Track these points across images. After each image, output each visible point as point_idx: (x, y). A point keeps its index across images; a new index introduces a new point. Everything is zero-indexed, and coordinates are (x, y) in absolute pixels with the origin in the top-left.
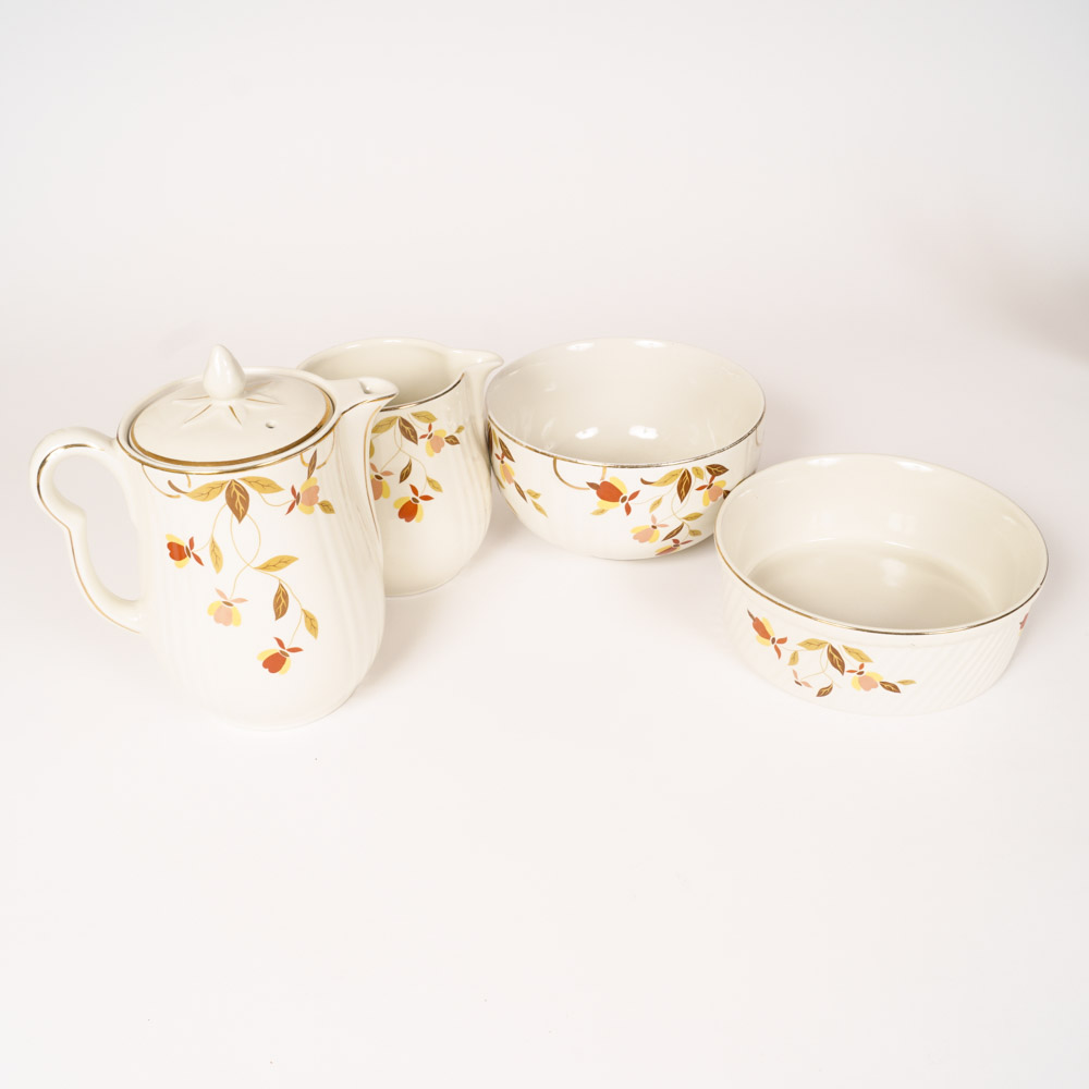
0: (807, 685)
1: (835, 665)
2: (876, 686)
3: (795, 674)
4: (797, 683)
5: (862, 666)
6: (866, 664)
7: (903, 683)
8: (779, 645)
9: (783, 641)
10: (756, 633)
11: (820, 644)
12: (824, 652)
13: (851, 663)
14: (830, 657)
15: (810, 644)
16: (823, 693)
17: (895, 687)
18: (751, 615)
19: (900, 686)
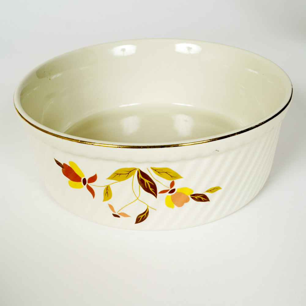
0: (125, 215)
1: (147, 190)
2: (187, 200)
3: (111, 207)
4: (115, 216)
5: (172, 184)
6: (176, 181)
7: (210, 191)
8: (90, 184)
9: (93, 179)
10: (67, 179)
11: (129, 172)
12: (134, 179)
13: (162, 183)
14: (141, 182)
15: (120, 175)
16: (141, 219)
17: (205, 196)
18: (59, 164)
19: (208, 195)
